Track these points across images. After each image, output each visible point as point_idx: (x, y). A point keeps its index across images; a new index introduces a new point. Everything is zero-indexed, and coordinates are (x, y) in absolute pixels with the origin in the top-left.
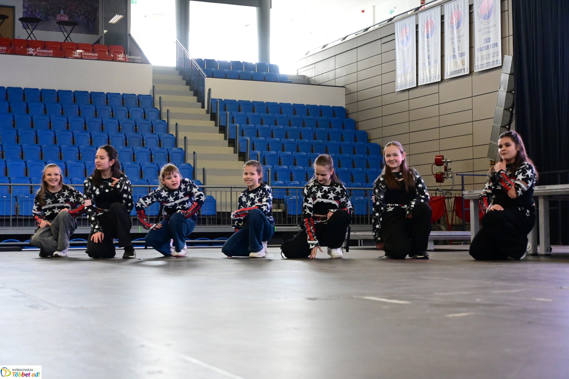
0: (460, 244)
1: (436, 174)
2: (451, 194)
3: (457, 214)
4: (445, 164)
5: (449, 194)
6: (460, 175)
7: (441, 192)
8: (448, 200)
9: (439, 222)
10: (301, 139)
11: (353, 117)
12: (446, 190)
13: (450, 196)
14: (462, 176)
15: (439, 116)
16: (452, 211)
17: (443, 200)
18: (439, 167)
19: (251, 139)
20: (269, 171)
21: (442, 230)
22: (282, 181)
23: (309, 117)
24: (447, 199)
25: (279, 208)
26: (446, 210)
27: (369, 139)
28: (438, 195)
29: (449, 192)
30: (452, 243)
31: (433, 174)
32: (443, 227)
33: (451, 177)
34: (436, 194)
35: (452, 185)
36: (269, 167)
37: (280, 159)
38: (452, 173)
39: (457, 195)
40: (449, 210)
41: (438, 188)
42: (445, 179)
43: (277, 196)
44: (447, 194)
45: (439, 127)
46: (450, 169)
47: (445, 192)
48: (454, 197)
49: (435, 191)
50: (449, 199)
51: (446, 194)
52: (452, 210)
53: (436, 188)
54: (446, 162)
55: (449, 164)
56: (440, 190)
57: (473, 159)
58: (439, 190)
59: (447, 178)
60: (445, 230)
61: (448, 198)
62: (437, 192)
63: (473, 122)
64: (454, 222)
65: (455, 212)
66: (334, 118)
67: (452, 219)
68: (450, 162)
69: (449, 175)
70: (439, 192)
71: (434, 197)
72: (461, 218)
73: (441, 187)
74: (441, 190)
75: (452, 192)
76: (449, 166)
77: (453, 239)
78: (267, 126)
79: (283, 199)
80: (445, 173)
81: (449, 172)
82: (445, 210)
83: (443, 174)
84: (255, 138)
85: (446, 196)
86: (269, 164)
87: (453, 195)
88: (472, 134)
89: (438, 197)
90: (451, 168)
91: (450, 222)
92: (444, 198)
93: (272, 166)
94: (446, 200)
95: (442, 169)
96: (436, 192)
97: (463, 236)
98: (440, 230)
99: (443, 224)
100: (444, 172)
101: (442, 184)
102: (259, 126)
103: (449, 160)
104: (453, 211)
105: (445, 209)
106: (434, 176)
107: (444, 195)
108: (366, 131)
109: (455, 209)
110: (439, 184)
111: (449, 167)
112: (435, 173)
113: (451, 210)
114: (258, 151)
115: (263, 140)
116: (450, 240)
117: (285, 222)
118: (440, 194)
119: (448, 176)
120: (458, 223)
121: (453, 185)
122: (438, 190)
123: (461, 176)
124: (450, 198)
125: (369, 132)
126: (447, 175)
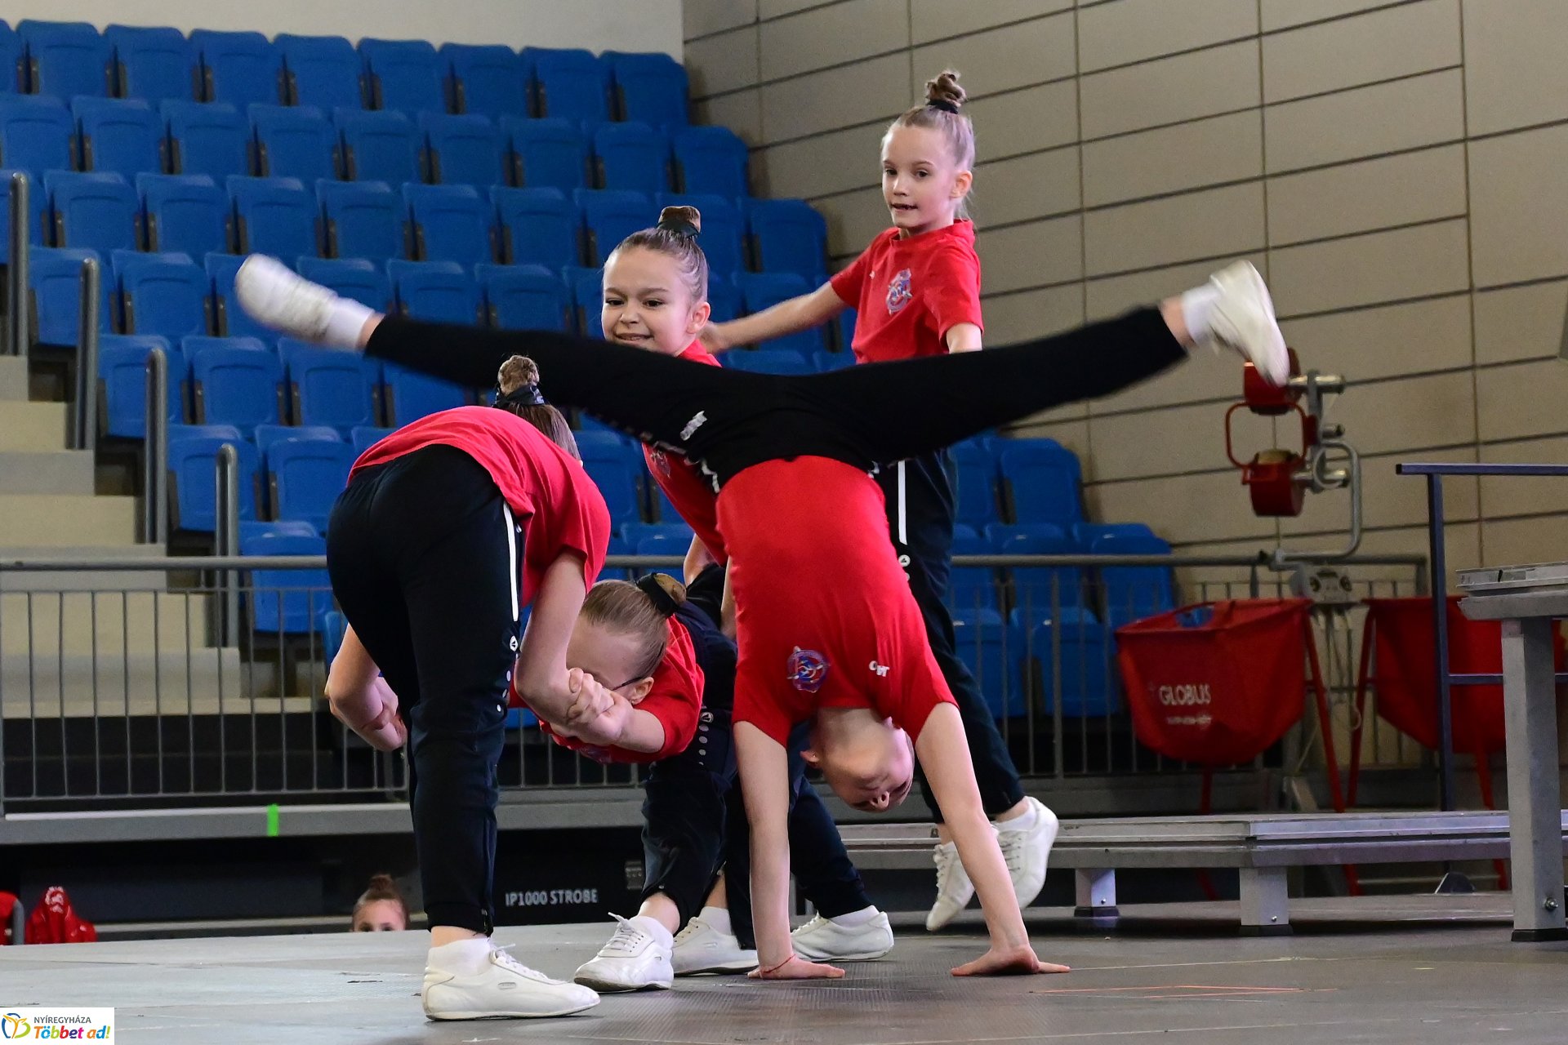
0: (1430, 888)
1: (1254, 466)
2: (1345, 584)
3: (1381, 709)
4: (1303, 402)
5: (1336, 582)
6: (1417, 471)
7: (1286, 575)
8: (1329, 621)
9: (1275, 757)
10: (415, 256)
11: (727, 115)
12: (1317, 560)
13: (1339, 596)
14: (1430, 477)
15: (1262, 106)
16: (1350, 689)
17: (1297, 618)
18: (1266, 420)
19: (106, 261)
20: (223, 460)
21: (1295, 809)
22: (306, 519)
23: (461, 118)
24: (1321, 618)
25: (292, 691)
26: (1316, 685)
27: (833, 250)
28: (1267, 593)
29: (1334, 574)
30: (1359, 882)
31: (1228, 464)
32: (1298, 789)
33: (1345, 482)
34: (1254, 584)
35: (1349, 531)
36: (223, 433)
37: (288, 385)
38: (1349, 457)
39: (1383, 593)
40: (1335, 682)
41: (1268, 547)
42: (1308, 492)
43: (283, 614)
44: (1324, 582)
45: (1263, 177)
46: (1339, 432)
47: (1311, 571)
48: (1365, 602)
49: (1247, 570)
50: (1337, 619)
51: (1317, 586)
52: (1355, 682)
53: (1251, 550)
54: (1314, 393)
55: (1329, 399)
56: (1279, 558)
57: (1472, 367)
58: (1273, 557)
59: (1317, 490)
60: (1314, 805)
61: (1329, 609)
62: (1262, 572)
63: (1471, 145)
64: (1366, 757)
65: (1369, 697)
66: (615, 128)
67: (1356, 737)
68: (1338, 389)
69: (1330, 471)
70: (1273, 576)
71: (1245, 607)
72: (1412, 734)
73: (1285, 542)
74: (1288, 559)
75: (1352, 572)
76: (1332, 411)
77: (1371, 860)
78: (205, 181)
79: (319, 635)
80: (1308, 458)
81: (1331, 453)
82: (1310, 683)
83: (1291, 461)
84: (126, 257)
85: (1318, 598)
86: (224, 418)
87: (1359, 592)
88: (1467, 216)
89: (1270, 604)
90: (1346, 427)
91: (1343, 758)
92: (1307, 609)
93: (241, 427)
94: (1318, 623)
95: (1286, 432)
96: (1254, 574)
97: (1460, 841)
98: (1284, 804)
99: (1304, 771)
100: (1300, 452)
101: (1288, 524)
102: (149, 181)
103: (1331, 379)
104: (1361, 689)
105: (1309, 676)
106: (1239, 474)
107: (1301, 593)
108: (813, 205)
109: (1369, 674)
110: (1268, 524)
111: (1328, 422)
112: (1245, 458)
113: (1346, 682)
114: (151, 337)
115: (176, 267)
116: (1345, 868)
117: (331, 777)
118: (1279, 585)
119: (1328, 477)
120: (1389, 759)
121: (1356, 532)
122: (1263, 559)
123: (1424, 479)
124: (1342, 608)
125: (832, 206)
126: (1322, 468)
